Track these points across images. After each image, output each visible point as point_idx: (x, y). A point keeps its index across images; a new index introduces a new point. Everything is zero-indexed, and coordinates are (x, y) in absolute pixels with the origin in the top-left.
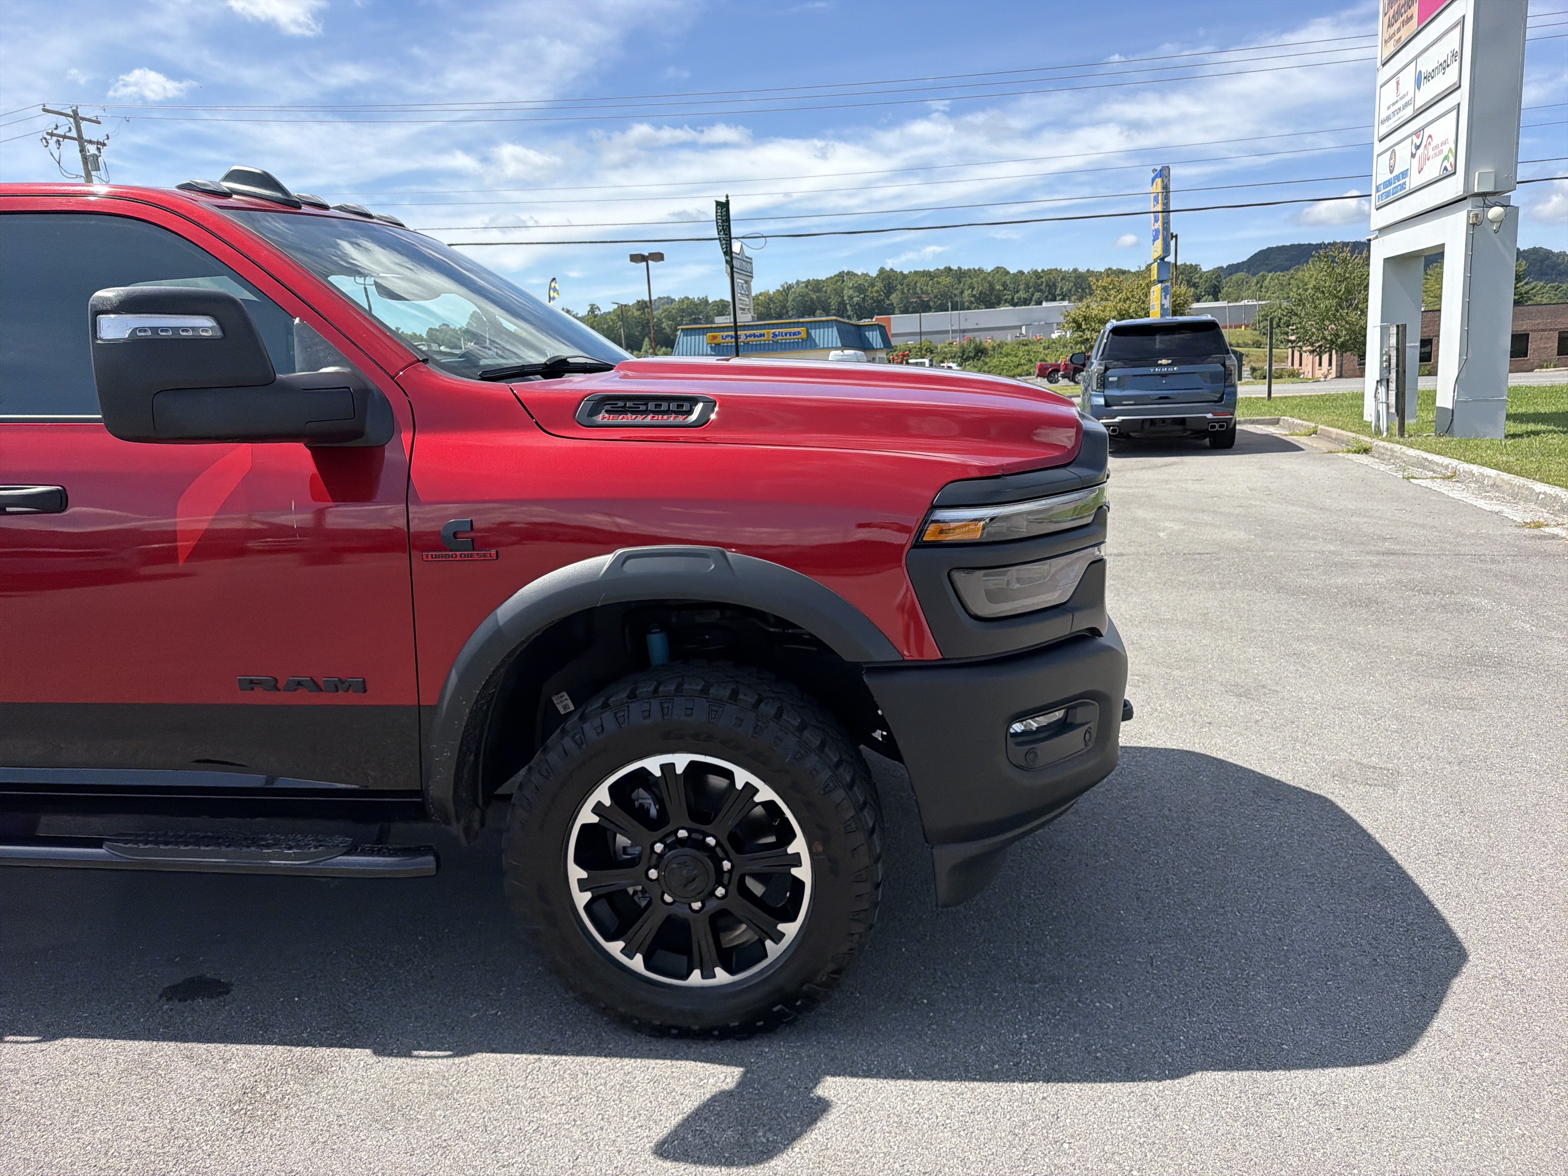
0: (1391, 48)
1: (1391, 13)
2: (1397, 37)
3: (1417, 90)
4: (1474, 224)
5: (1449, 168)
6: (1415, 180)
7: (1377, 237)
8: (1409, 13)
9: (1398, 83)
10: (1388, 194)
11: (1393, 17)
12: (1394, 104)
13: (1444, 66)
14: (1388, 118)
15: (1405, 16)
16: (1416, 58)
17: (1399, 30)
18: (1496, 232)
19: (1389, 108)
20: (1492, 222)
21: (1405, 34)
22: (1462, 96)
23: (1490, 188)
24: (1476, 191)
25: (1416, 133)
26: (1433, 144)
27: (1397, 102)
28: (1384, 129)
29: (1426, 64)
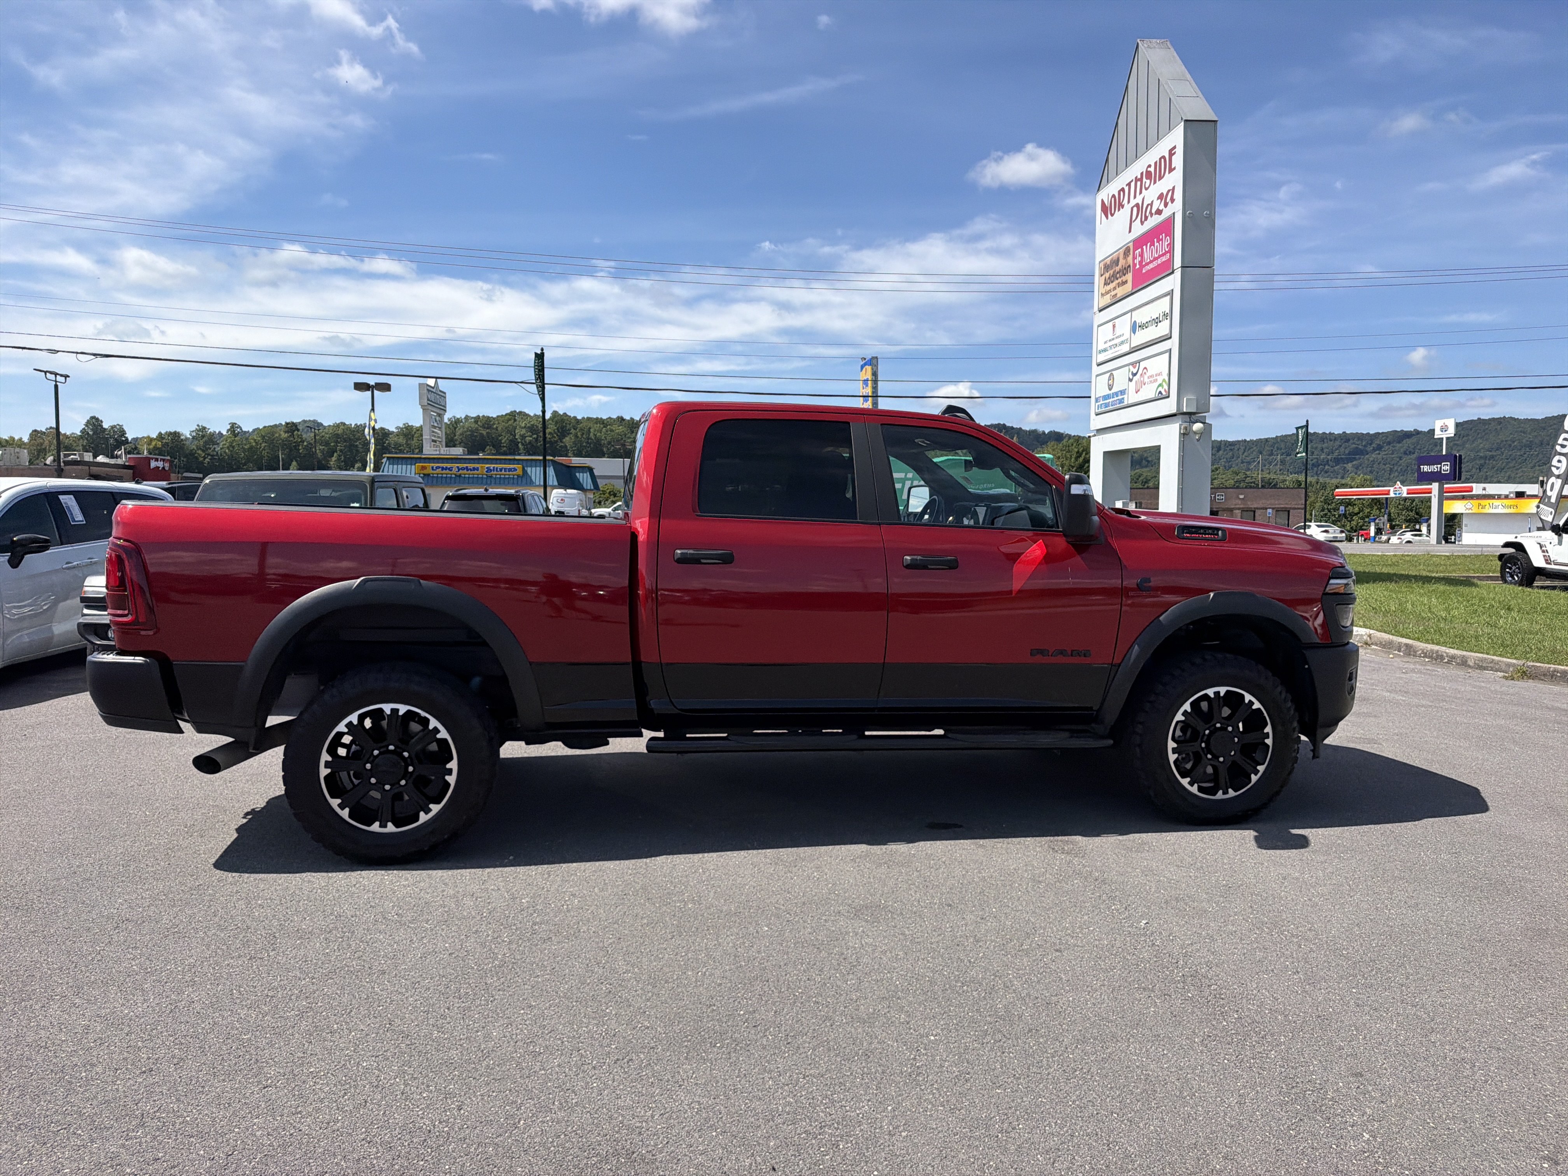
0: (1107, 299)
1: (1107, 275)
2: (1113, 293)
3: (1132, 334)
4: (1184, 434)
5: (1164, 393)
6: (1132, 398)
7: (1095, 435)
8: (1124, 278)
9: (1114, 326)
10: (1107, 405)
11: (1109, 278)
12: (1110, 341)
13: (1157, 321)
14: (1105, 350)
15: (1120, 280)
16: (1132, 311)
17: (1115, 288)
18: (1198, 440)
19: (1106, 342)
20: (1195, 433)
21: (1120, 292)
22: (1174, 344)
23: (1194, 410)
24: (1185, 410)
25: (1133, 364)
26: (1148, 374)
27: (1113, 339)
28: (1102, 357)
29: (1141, 316)
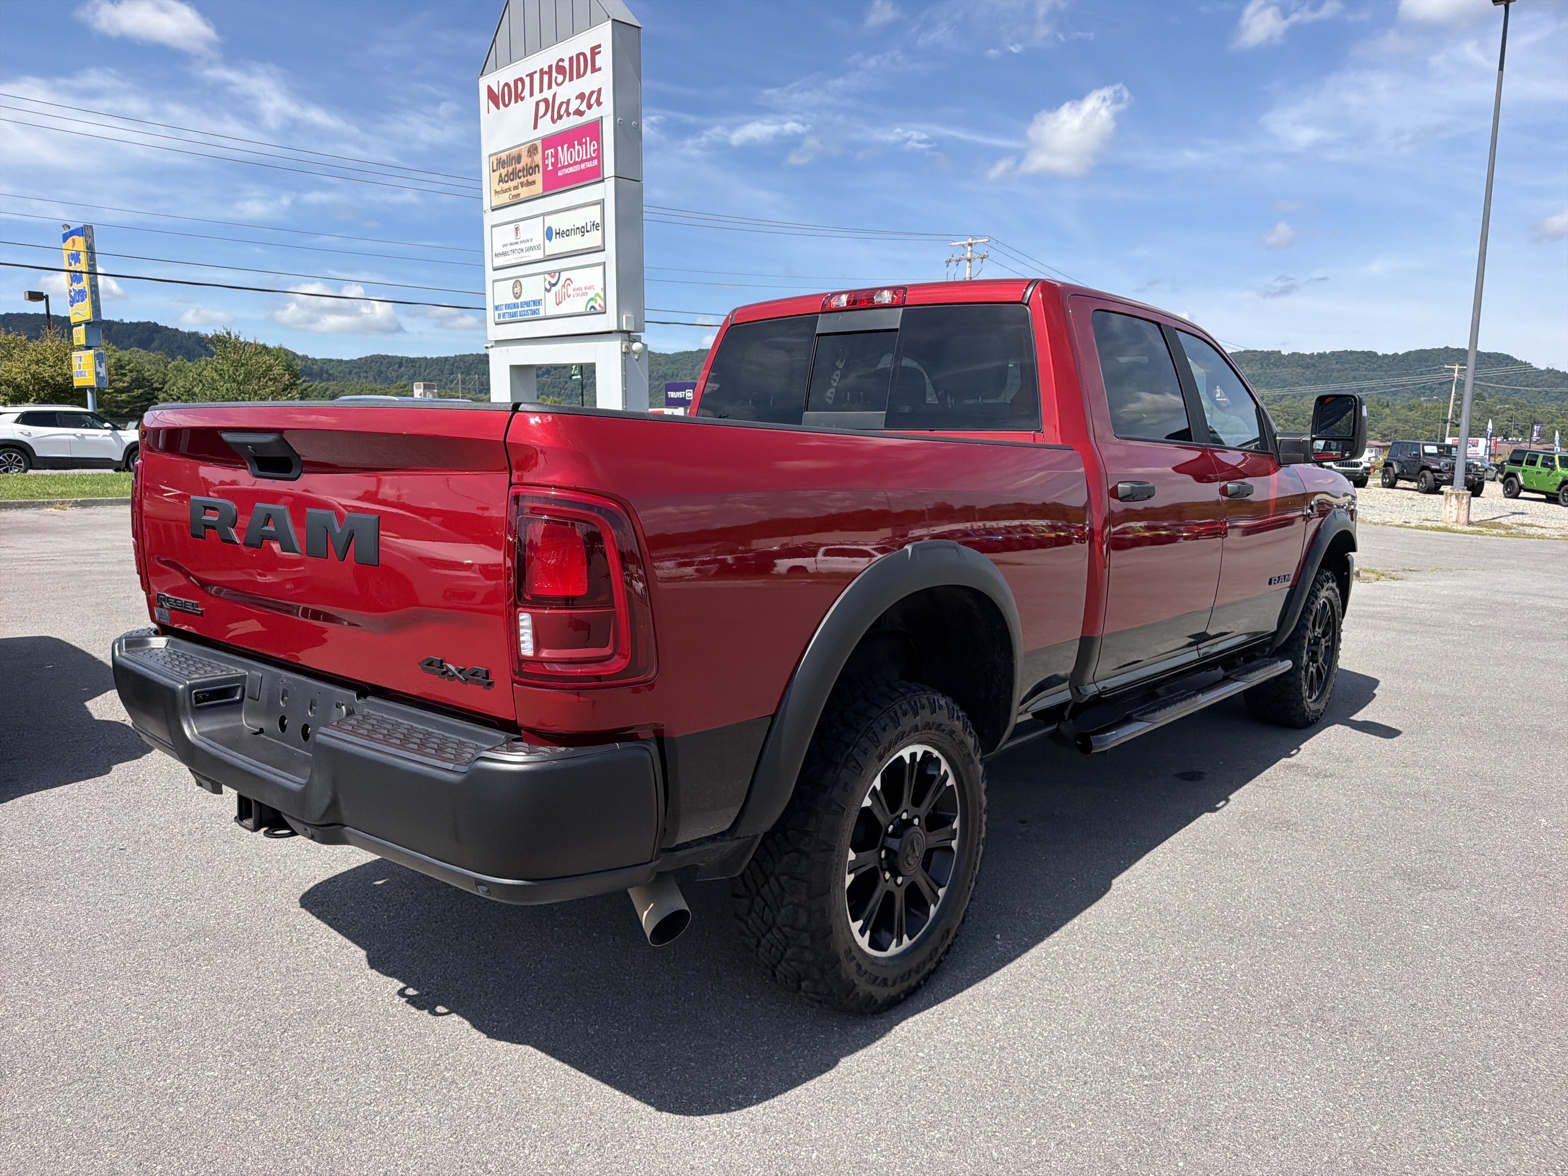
0: (505, 198)
1: (504, 172)
2: (514, 192)
3: (547, 241)
4: (625, 353)
5: (598, 308)
6: (549, 308)
7: (492, 347)
8: (530, 178)
9: (517, 229)
10: (515, 315)
11: (506, 175)
12: (511, 244)
13: (583, 231)
14: (504, 254)
15: (524, 180)
16: (544, 215)
17: (516, 188)
18: (637, 360)
19: (505, 246)
20: (634, 352)
21: (524, 192)
22: (609, 257)
23: (633, 329)
24: (625, 328)
25: (551, 273)
26: (573, 286)
27: (516, 243)
28: (499, 262)
29: (557, 222)
